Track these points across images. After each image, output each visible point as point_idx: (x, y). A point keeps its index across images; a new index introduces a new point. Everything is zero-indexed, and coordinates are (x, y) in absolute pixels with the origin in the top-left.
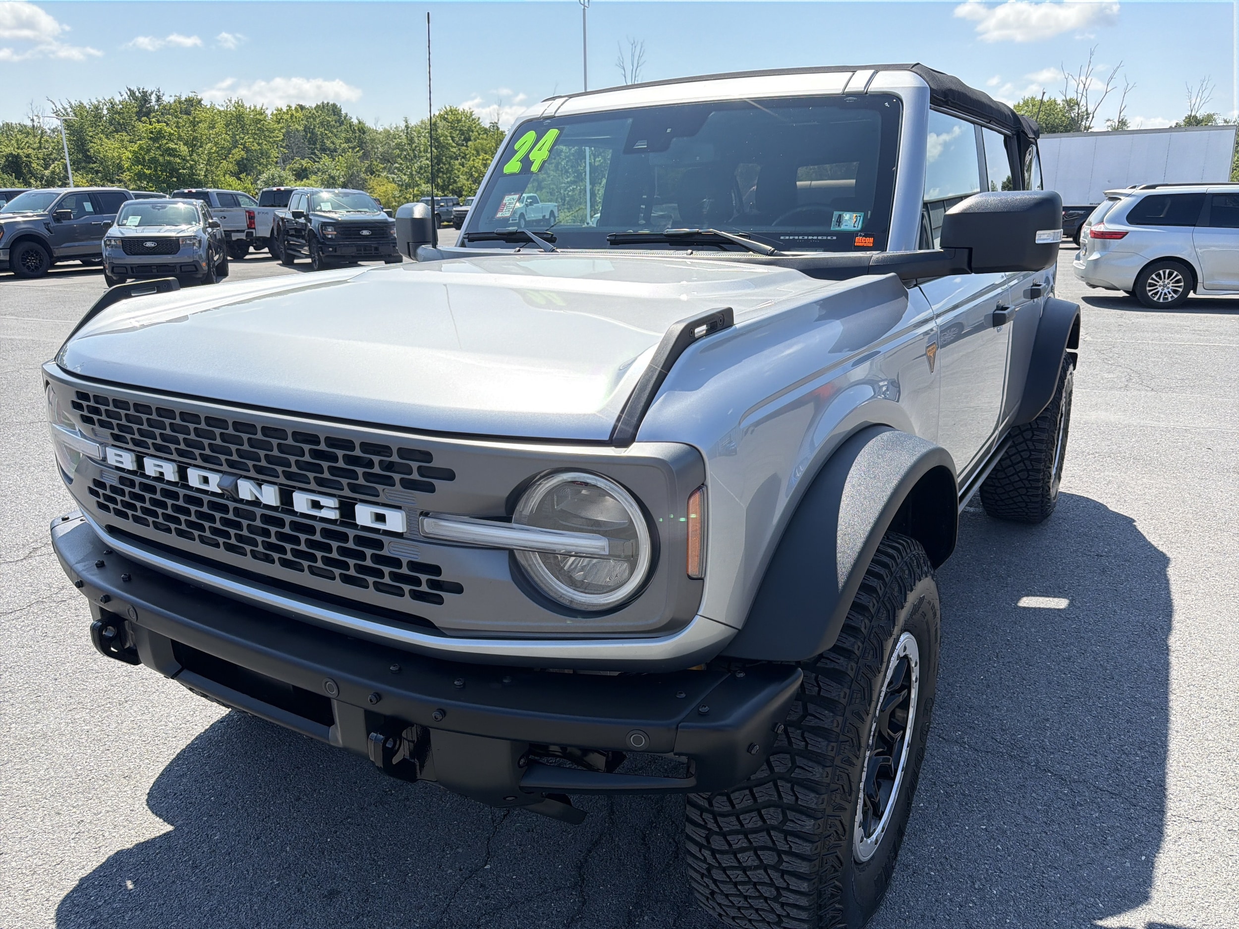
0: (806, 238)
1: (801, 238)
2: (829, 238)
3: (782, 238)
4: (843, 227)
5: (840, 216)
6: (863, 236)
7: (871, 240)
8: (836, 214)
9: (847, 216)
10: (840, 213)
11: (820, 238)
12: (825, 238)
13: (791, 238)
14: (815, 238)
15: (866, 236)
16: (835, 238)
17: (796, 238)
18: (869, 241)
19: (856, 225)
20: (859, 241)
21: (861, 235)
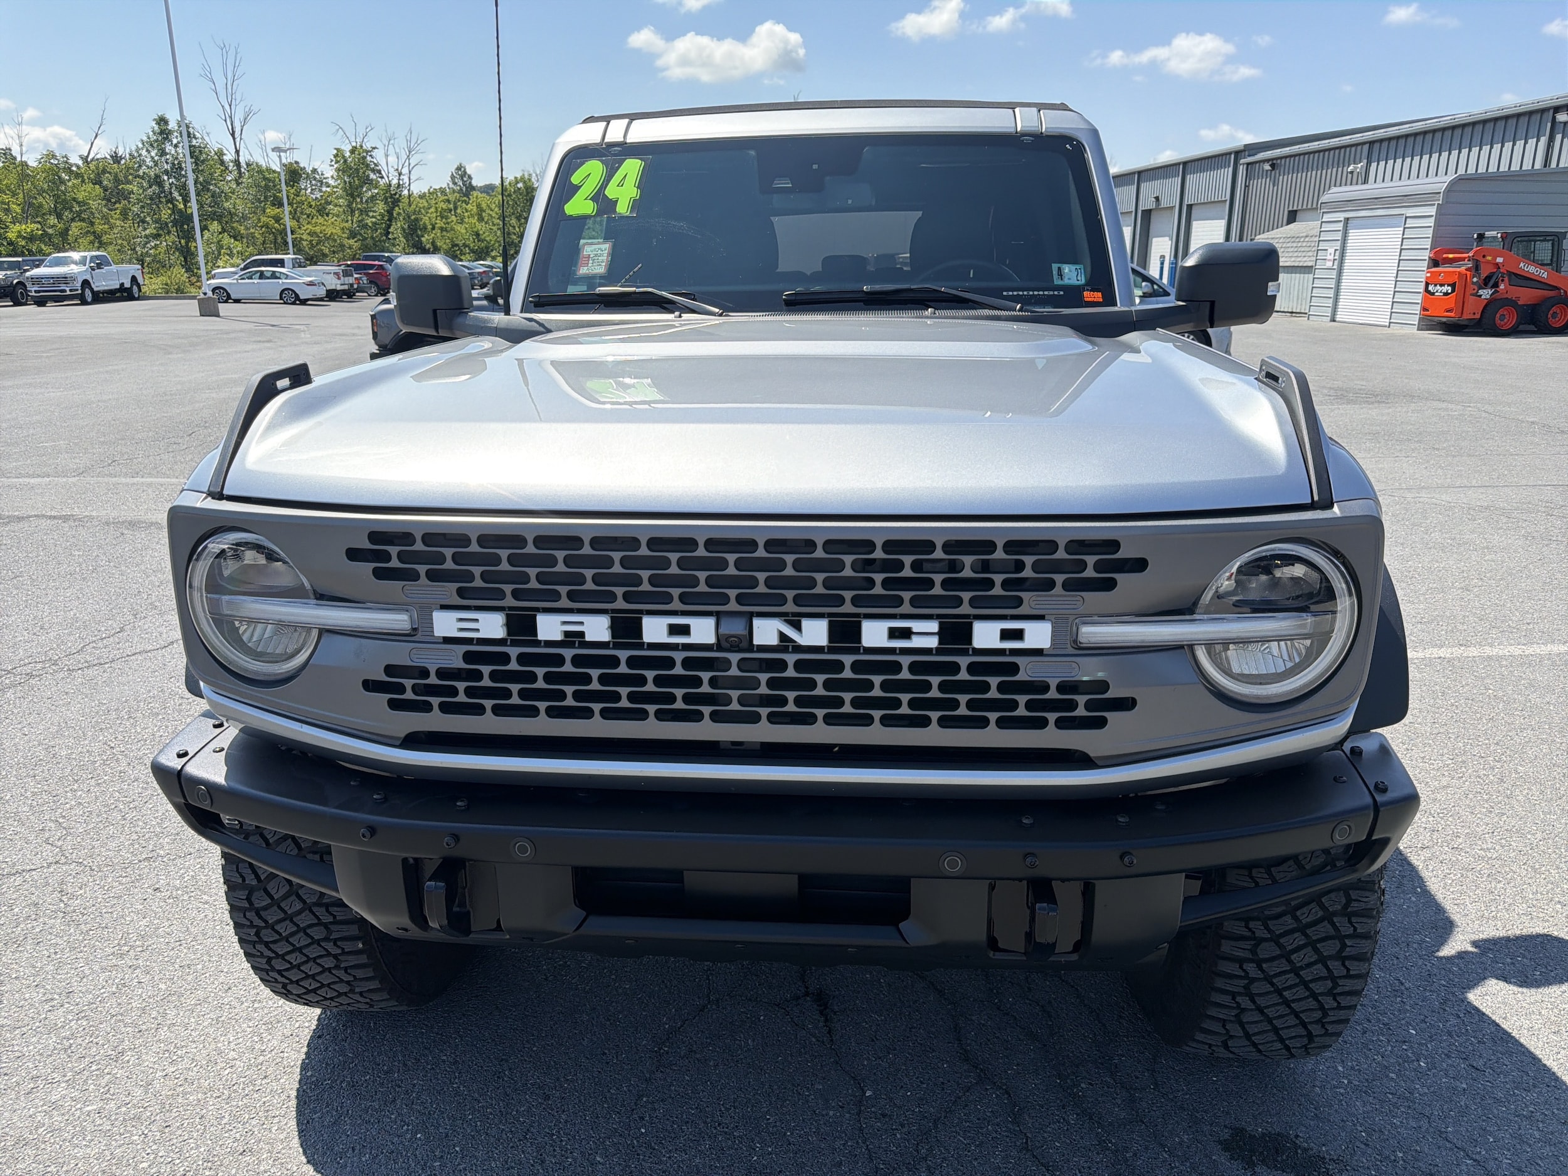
0: (1031, 293)
1: (1025, 293)
2: (1056, 293)
3: (1005, 293)
4: (1066, 281)
5: (1059, 269)
6: (1091, 291)
7: (1100, 294)
8: (1055, 266)
9: (1067, 269)
10: (1059, 265)
11: (1046, 293)
12: (1051, 293)
13: (1015, 293)
14: (1041, 293)
15: (1093, 290)
16: (1062, 293)
17: (1021, 293)
18: (1098, 296)
19: (1079, 278)
20: (1088, 296)
21: (1088, 290)
